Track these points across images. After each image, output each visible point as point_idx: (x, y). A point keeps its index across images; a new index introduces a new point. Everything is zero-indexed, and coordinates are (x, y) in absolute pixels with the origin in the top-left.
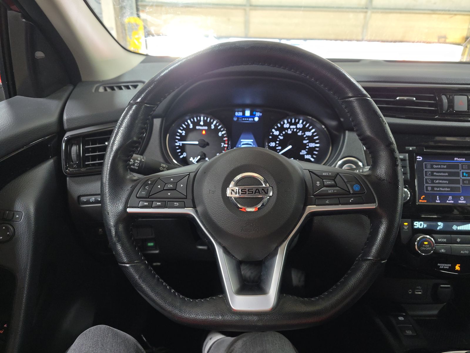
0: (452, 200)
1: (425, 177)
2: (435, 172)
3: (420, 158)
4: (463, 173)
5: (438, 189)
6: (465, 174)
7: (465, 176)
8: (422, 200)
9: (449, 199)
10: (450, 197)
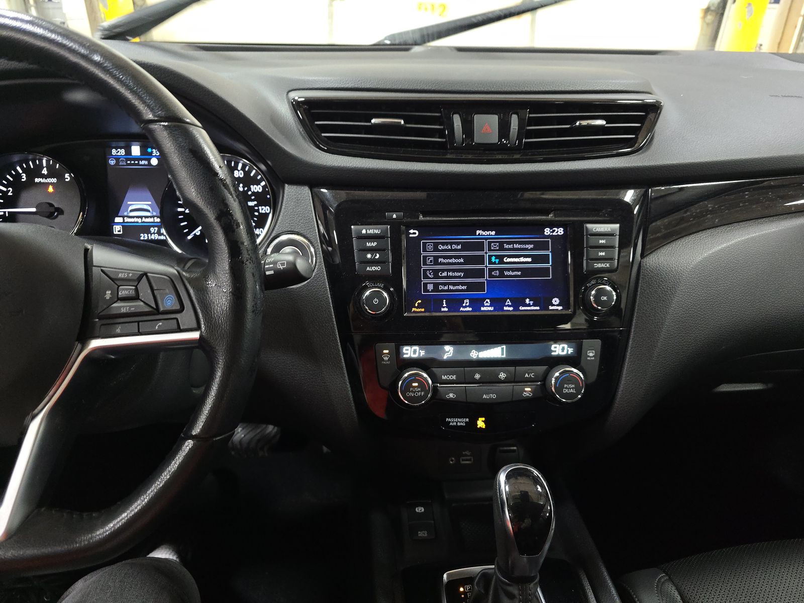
0: (469, 306)
1: (424, 267)
2: (441, 257)
3: (415, 233)
4: (490, 257)
5: (446, 288)
6: (493, 259)
7: (495, 263)
8: (417, 308)
9: (464, 305)
10: (467, 302)
